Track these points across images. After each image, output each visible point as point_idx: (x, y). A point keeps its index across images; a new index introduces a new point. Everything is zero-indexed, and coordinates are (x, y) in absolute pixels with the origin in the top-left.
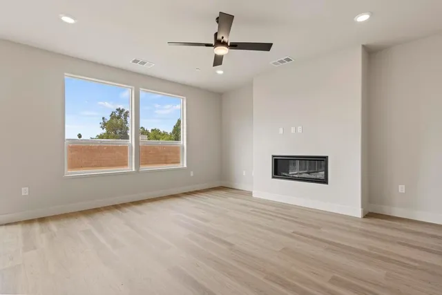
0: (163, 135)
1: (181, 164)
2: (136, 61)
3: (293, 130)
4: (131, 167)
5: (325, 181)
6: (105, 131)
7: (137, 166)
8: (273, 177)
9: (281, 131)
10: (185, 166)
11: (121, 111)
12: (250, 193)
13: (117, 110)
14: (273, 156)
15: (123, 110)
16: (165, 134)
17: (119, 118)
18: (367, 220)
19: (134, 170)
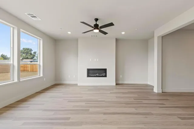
3: (95, 60)
5: (106, 76)
8: (87, 77)
9: (91, 60)
10: (42, 75)
12: (77, 85)
14: (87, 69)
18: (117, 86)
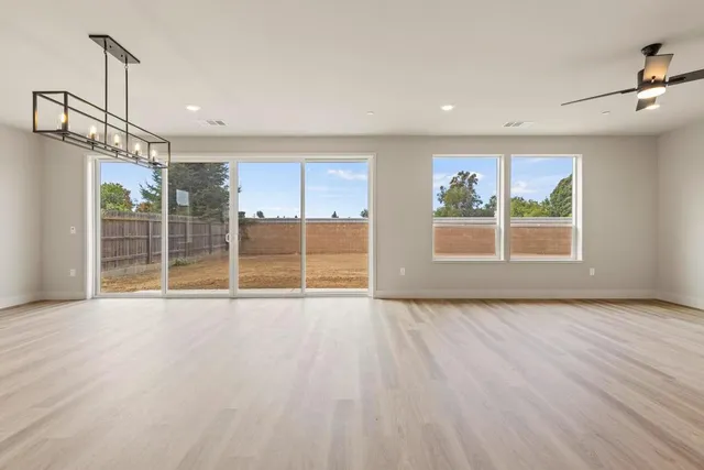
0: (529, 207)
1: (572, 255)
2: (508, 125)
4: (500, 255)
6: (443, 205)
7: (507, 254)
10: (580, 258)
11: (465, 176)
13: (460, 174)
15: (468, 173)
16: (532, 205)
17: (461, 185)
19: (502, 259)
